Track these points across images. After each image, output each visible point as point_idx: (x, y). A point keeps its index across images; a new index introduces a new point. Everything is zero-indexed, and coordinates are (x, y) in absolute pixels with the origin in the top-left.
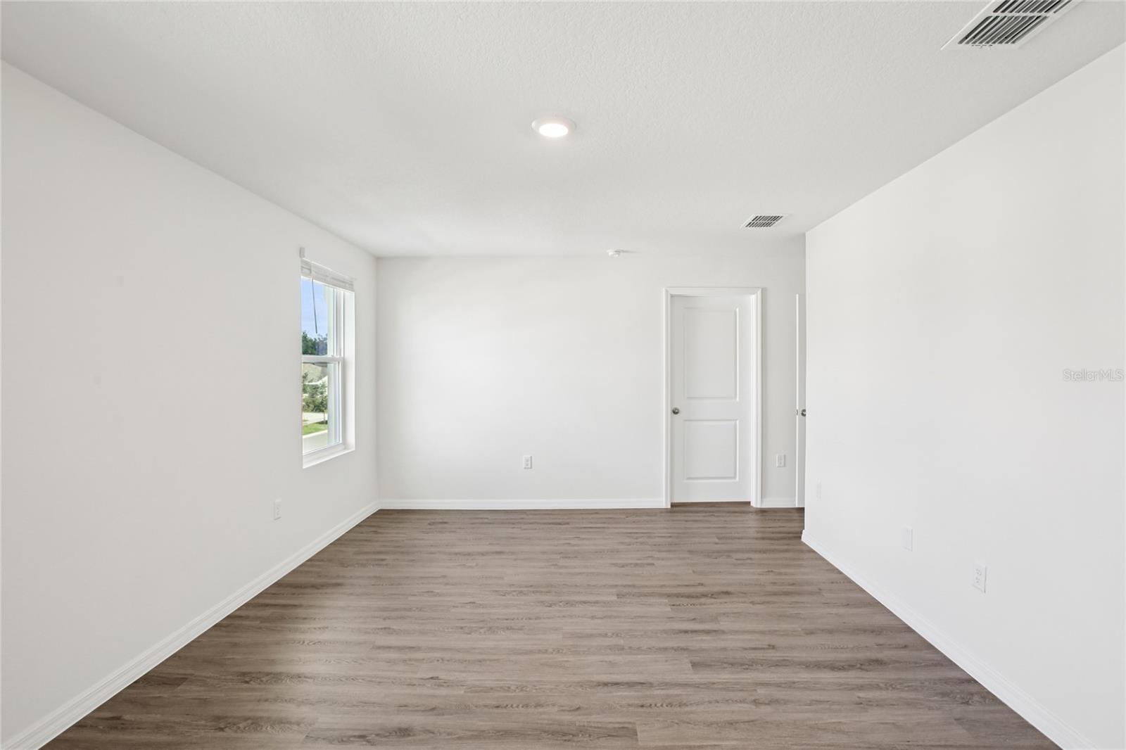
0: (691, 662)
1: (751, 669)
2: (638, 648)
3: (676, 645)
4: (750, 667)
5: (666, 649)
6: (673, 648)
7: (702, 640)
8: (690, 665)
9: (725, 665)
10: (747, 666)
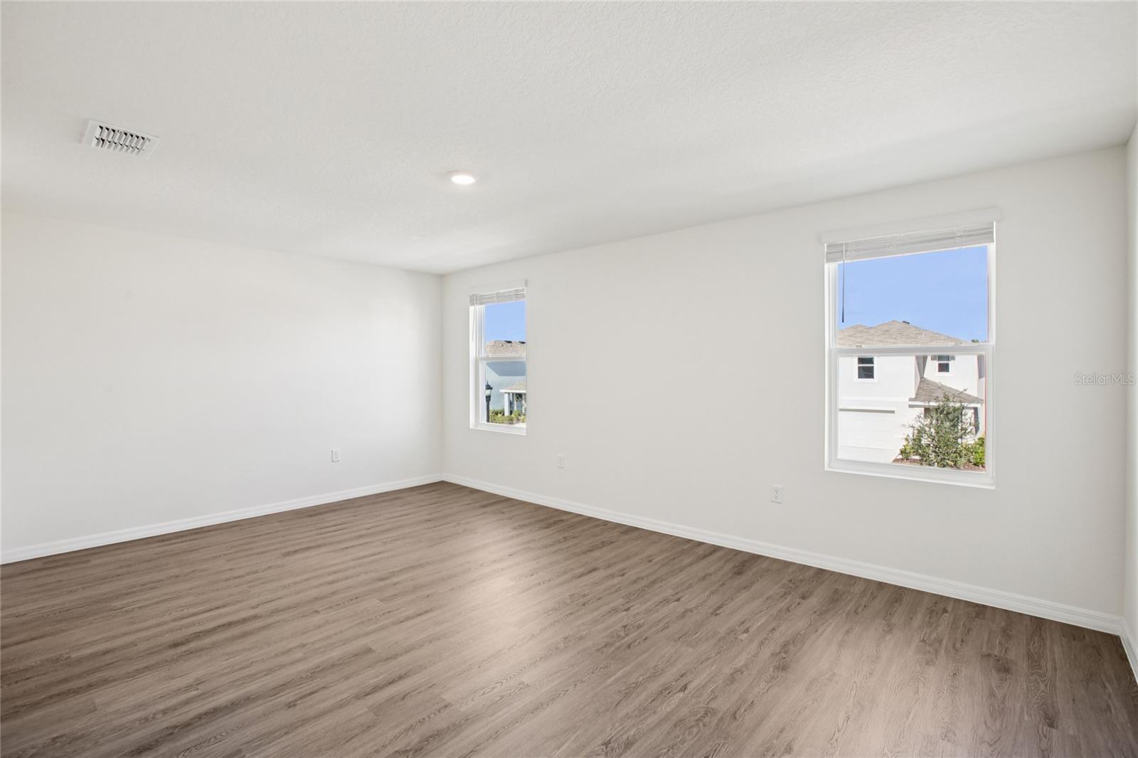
0: (374, 651)
1: (313, 669)
2: (431, 642)
3: (400, 659)
4: (312, 671)
5: (407, 652)
6: (401, 655)
7: (378, 677)
8: (374, 648)
9: (341, 662)
10: (317, 670)
